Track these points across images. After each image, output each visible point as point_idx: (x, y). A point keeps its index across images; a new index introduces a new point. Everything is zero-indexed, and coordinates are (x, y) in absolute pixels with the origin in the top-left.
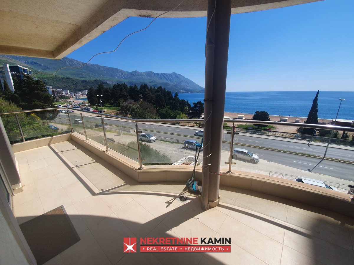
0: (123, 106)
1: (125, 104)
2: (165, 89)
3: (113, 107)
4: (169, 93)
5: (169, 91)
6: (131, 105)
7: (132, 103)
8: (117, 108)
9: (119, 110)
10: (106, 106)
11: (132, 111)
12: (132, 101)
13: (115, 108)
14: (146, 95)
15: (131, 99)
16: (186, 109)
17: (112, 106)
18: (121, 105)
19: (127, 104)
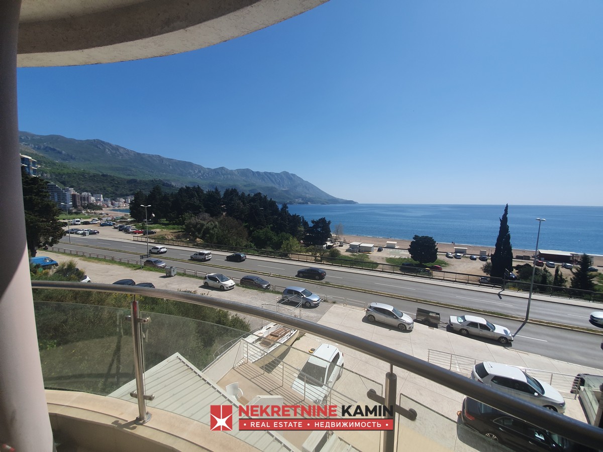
0: (190, 223)
1: (194, 220)
2: (265, 197)
3: (174, 224)
4: (273, 204)
5: (273, 200)
6: (205, 223)
7: (207, 218)
8: (180, 226)
9: (183, 230)
10: (160, 224)
11: (205, 234)
12: (207, 215)
13: (176, 226)
14: (233, 205)
15: (206, 212)
16: (301, 231)
17: (170, 224)
18: (187, 222)
19: (197, 220)
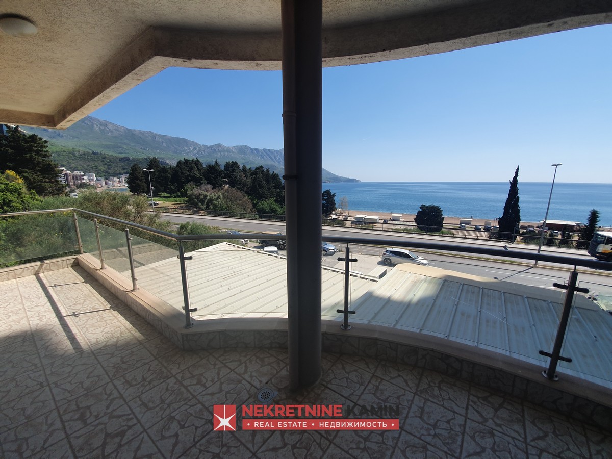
1: (196, 191)
2: (268, 170)
3: (175, 197)
6: (208, 194)
7: (209, 189)
8: (182, 199)
10: (160, 197)
11: (208, 205)
13: (178, 199)
14: (235, 177)
15: (208, 183)
17: (172, 197)
18: (189, 193)
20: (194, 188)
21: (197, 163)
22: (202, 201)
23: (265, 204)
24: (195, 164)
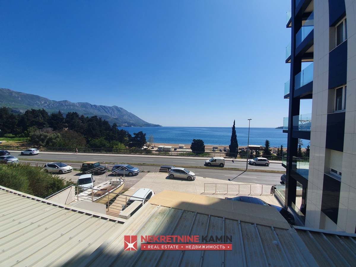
0: (34, 135)
1: (38, 132)
2: (100, 119)
3: (19, 137)
4: (106, 123)
5: (106, 120)
6: (48, 135)
7: (50, 131)
8: (25, 138)
9: (28, 141)
10: (6, 137)
11: (48, 143)
14: (74, 123)
15: (50, 127)
16: (126, 140)
17: (16, 137)
19: (41, 133)
20: (36, 130)
21: (43, 112)
22: (43, 140)
23: (97, 141)
24: (41, 113)
